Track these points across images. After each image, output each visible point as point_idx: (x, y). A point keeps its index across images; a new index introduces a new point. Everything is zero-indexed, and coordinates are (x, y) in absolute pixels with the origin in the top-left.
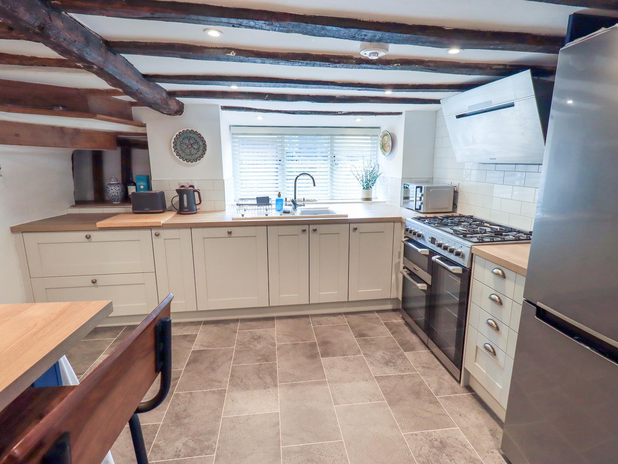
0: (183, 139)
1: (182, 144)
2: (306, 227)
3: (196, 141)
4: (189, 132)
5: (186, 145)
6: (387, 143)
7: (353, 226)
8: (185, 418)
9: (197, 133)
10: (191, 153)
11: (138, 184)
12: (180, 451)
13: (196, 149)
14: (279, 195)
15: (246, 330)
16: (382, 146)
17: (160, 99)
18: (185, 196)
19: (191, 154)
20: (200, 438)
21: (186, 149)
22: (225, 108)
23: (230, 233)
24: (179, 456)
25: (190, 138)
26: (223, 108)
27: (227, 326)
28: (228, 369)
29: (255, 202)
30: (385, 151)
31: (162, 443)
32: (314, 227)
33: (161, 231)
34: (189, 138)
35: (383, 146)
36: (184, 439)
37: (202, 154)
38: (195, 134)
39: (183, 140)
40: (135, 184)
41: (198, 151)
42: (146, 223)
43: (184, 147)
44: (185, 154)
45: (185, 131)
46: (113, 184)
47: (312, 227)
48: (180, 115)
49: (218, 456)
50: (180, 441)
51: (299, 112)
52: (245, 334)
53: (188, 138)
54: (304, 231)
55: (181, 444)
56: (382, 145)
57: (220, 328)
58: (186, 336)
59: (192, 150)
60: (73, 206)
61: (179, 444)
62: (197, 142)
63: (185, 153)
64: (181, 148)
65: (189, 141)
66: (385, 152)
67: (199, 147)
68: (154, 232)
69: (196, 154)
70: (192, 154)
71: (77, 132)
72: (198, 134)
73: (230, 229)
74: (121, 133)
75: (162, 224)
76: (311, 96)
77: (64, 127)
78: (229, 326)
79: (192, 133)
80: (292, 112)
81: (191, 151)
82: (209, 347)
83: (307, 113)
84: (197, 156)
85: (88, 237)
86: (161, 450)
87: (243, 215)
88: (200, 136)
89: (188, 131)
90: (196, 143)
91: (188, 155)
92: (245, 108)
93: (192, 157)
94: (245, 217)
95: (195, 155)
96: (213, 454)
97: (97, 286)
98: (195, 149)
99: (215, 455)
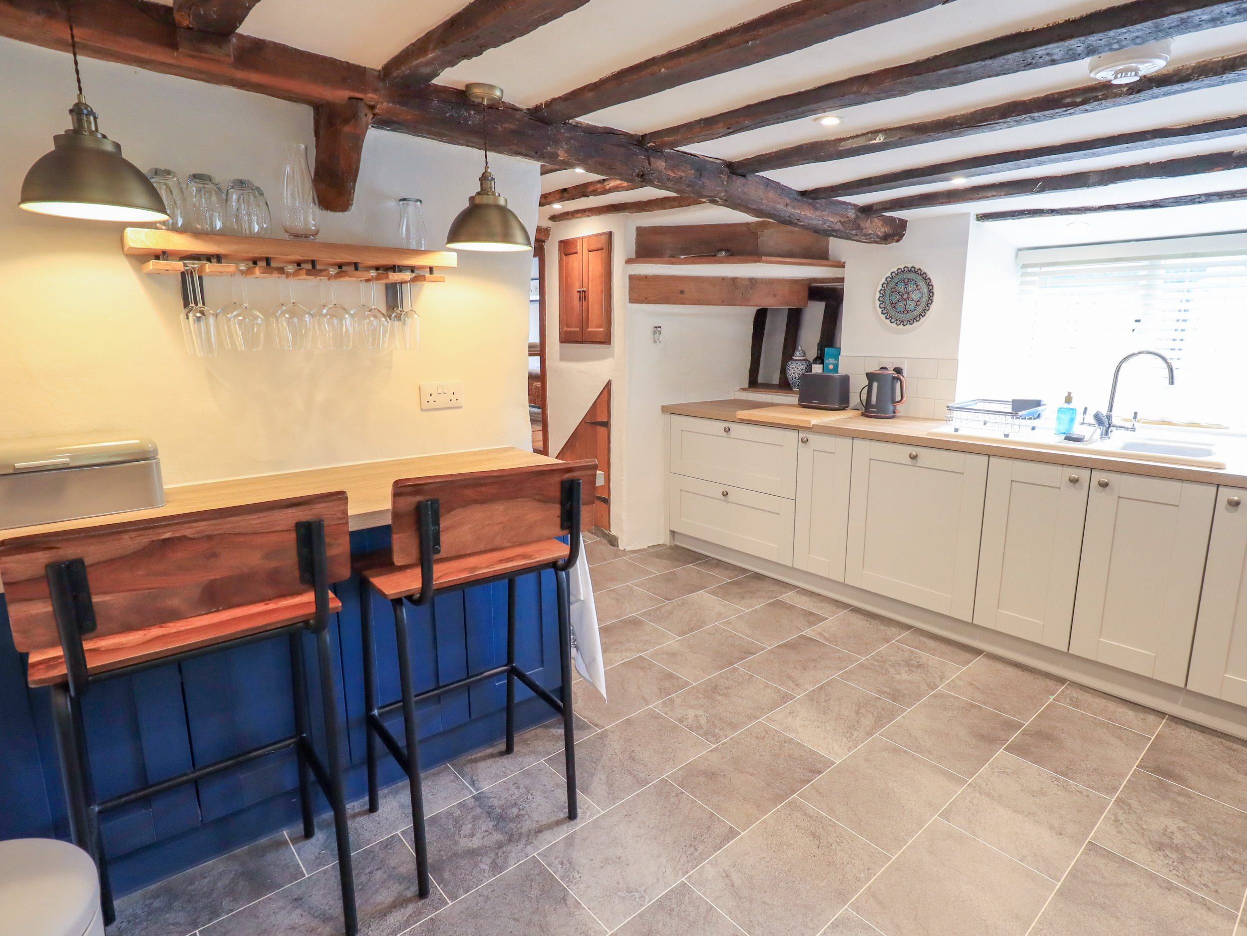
2: (1084, 474)
3: (917, 286)
4: (908, 270)
5: (900, 295)
7: (1227, 494)
8: (721, 695)
9: (921, 271)
10: (905, 309)
11: (826, 361)
12: (686, 719)
13: (916, 301)
14: (1068, 400)
15: (908, 646)
17: (839, 223)
18: (875, 385)
19: (906, 311)
20: (716, 722)
21: (898, 302)
22: (984, 217)
23: (914, 457)
24: (681, 721)
25: (909, 281)
26: (981, 217)
27: (882, 627)
28: (825, 678)
29: (1009, 408)
31: (678, 701)
32: (1104, 477)
33: (811, 437)
34: (906, 281)
36: (700, 712)
37: (924, 310)
38: (918, 274)
39: (897, 285)
40: (822, 363)
41: (919, 305)
42: (792, 420)
43: (897, 298)
44: (896, 311)
45: (901, 269)
46: (796, 360)
47: (1098, 476)
48: (898, 241)
49: (716, 749)
50: (695, 711)
51: (1171, 200)
52: (900, 651)
53: (904, 282)
54: (1074, 481)
55: (693, 715)
57: (868, 625)
58: (812, 614)
59: (909, 303)
60: (744, 389)
61: (691, 713)
62: (920, 287)
63: (896, 309)
64: (892, 301)
65: (906, 287)
67: (922, 296)
68: (802, 435)
69: (915, 310)
70: (908, 311)
71: (753, 282)
72: (922, 273)
73: (914, 451)
74: (815, 280)
75: (813, 425)
76: (1154, 164)
77: (737, 278)
78: (886, 628)
79: (912, 272)
80: (1149, 204)
81: (906, 306)
82: (828, 640)
83: (1197, 200)
84: (915, 313)
85: (727, 430)
86: (672, 706)
87: (956, 430)
88: (925, 277)
89: (906, 269)
90: (917, 289)
91: (900, 312)
92: (1027, 210)
93: (907, 316)
94: (959, 433)
95: (912, 312)
96: (714, 744)
97: (728, 502)
98: (914, 300)
99: (714, 746)
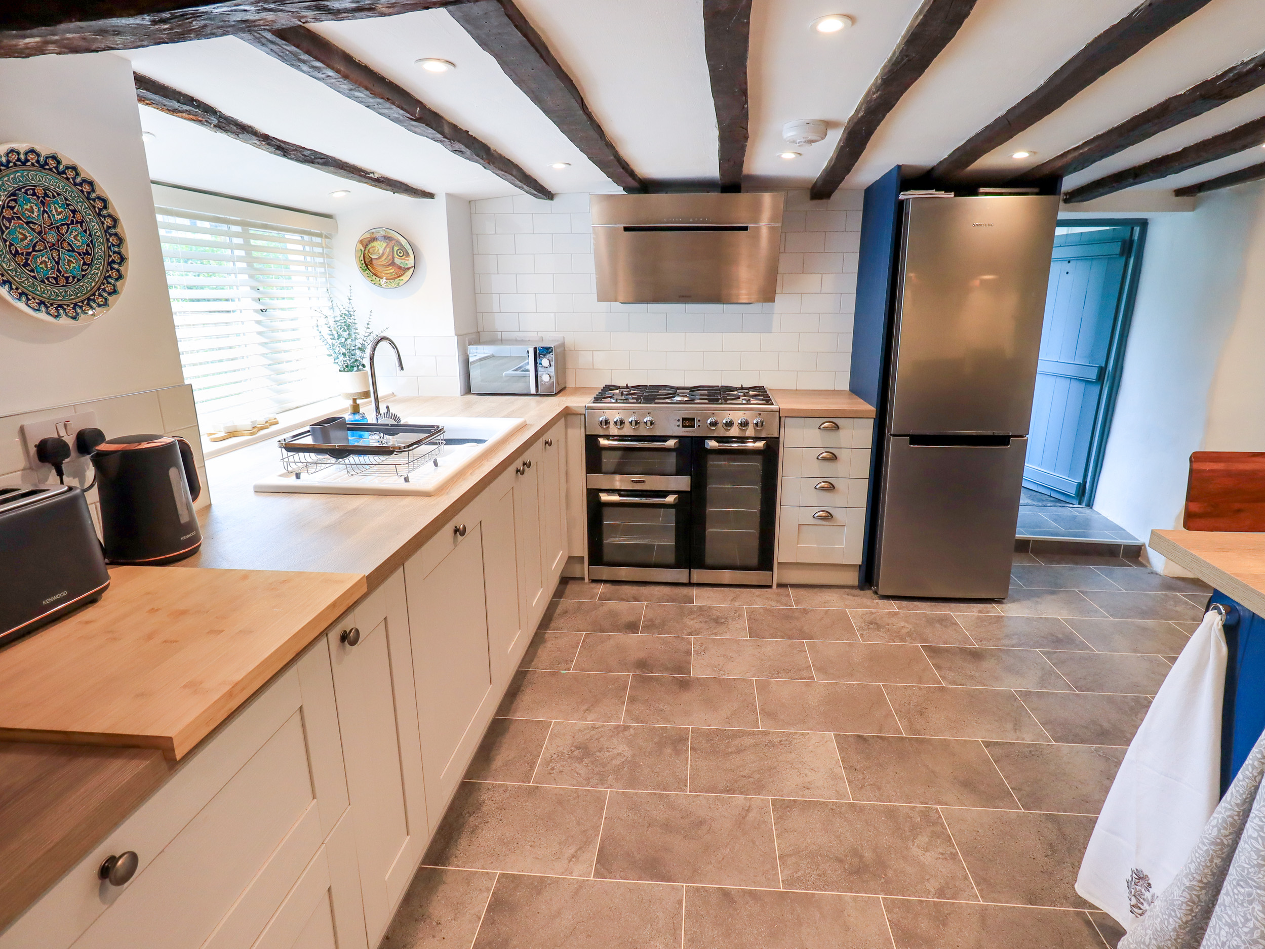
0: (14, 194)
1: (9, 220)
3: (74, 212)
4: (38, 161)
5: (33, 230)
6: (379, 258)
8: (861, 857)
9: (77, 174)
10: (59, 271)
12: (942, 854)
13: (79, 254)
16: (364, 265)
18: (174, 477)
19: (62, 278)
20: (906, 829)
21: (34, 250)
24: (954, 856)
25: (46, 195)
30: (376, 275)
31: (932, 885)
34: (40, 192)
35: (367, 265)
36: (915, 851)
37: (105, 278)
38: (68, 179)
39: (15, 201)
41: (91, 265)
43: (26, 237)
44: (34, 277)
45: (18, 153)
49: (939, 803)
50: (922, 858)
53: (34, 194)
55: (928, 854)
56: (363, 262)
59: (65, 257)
61: (928, 858)
62: (78, 217)
63: (32, 271)
64: (11, 245)
65: (44, 211)
66: (378, 279)
67: (91, 241)
69: (83, 276)
70: (67, 278)
72: (78, 180)
79: (50, 169)
81: (58, 263)
84: (87, 285)
86: (947, 883)
88: (89, 193)
89: (31, 156)
90: (77, 222)
91: (48, 279)
93: (70, 291)
95: (79, 280)
96: (937, 809)
98: (73, 251)
99: (938, 807)
